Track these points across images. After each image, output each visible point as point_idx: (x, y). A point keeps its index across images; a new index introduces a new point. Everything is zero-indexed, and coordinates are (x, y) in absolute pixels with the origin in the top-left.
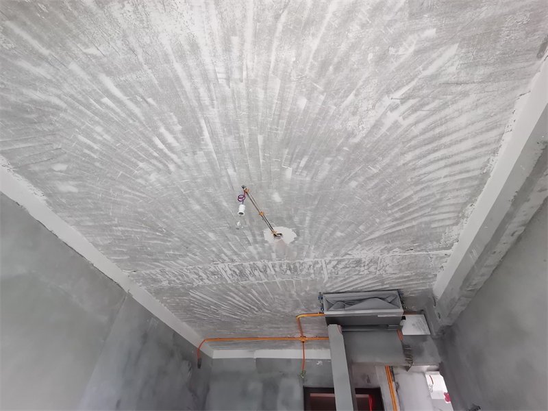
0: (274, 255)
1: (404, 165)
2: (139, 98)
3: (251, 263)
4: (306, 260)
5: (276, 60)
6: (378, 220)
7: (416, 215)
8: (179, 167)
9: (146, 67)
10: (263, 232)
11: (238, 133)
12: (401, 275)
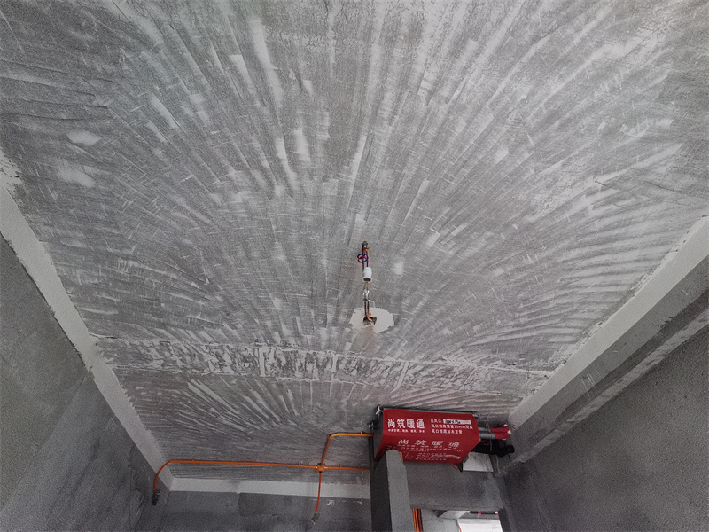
0: (348, 346)
1: (563, 262)
2: (292, 75)
3: (311, 352)
4: (388, 358)
5: (504, 91)
6: (499, 322)
7: (542, 324)
8: (290, 192)
9: (331, 33)
10: (352, 312)
11: (401, 169)
12: (486, 394)
